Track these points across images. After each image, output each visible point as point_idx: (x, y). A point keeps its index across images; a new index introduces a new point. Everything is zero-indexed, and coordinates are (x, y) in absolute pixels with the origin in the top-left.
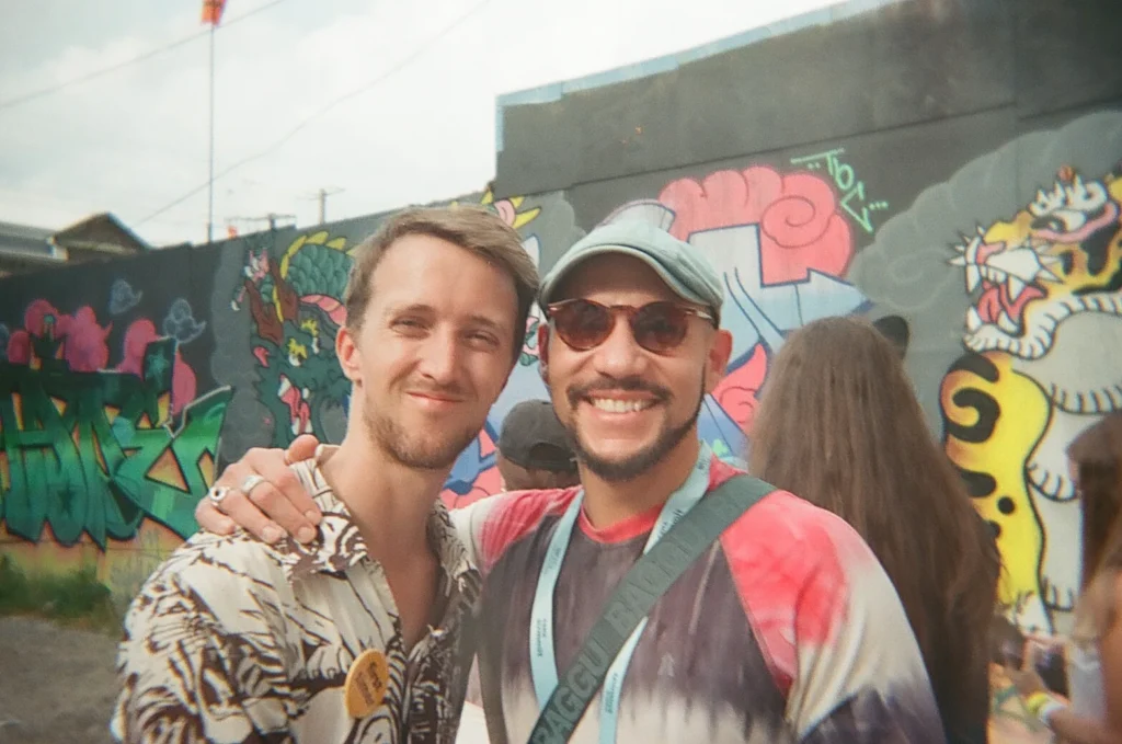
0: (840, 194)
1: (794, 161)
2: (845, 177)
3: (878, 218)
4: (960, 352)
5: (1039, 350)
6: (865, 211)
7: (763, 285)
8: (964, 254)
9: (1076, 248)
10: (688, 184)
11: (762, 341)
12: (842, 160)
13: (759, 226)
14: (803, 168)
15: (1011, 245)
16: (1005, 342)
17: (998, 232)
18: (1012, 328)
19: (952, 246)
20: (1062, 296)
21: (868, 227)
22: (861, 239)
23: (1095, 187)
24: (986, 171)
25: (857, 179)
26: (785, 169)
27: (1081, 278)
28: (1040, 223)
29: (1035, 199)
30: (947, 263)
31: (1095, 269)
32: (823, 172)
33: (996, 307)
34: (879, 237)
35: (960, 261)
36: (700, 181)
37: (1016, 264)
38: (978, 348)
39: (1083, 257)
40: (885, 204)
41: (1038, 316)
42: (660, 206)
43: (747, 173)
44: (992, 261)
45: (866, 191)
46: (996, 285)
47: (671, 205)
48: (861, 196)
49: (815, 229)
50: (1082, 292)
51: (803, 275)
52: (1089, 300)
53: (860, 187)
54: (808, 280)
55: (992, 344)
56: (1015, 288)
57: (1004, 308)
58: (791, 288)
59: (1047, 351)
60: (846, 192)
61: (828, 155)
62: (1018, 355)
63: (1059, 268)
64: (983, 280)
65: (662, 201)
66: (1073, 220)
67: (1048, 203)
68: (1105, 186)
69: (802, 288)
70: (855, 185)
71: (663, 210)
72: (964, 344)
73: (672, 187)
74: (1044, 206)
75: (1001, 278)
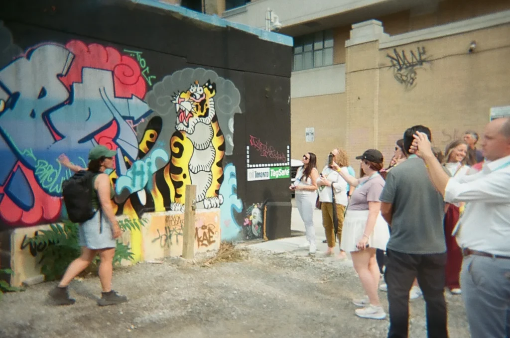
0: (142, 69)
1: (125, 50)
2: (143, 62)
3: (153, 81)
4: (175, 131)
5: (192, 132)
6: (149, 77)
7: (115, 97)
8: (175, 100)
9: (198, 104)
10: (80, 44)
11: (115, 119)
12: (142, 56)
13: (113, 73)
14: (127, 54)
15: (186, 100)
16: (185, 128)
17: (183, 95)
18: (186, 125)
19: (173, 97)
20: (196, 116)
21: (151, 84)
22: (149, 88)
23: (201, 88)
24: (179, 74)
25: (147, 66)
26: (122, 54)
27: (199, 113)
28: (192, 95)
29: (190, 88)
30: (171, 101)
31: (202, 111)
32: (135, 58)
33: (183, 118)
34: (154, 88)
35: (174, 102)
36: (87, 45)
37: (187, 106)
38: (179, 130)
39: (200, 107)
40: (155, 77)
41: (192, 121)
42: (67, 49)
43: (107, 48)
44: (182, 104)
45: (150, 70)
46: (183, 111)
47: (72, 50)
48: (148, 72)
49: (132, 80)
50: (200, 116)
51: (130, 97)
52: (201, 118)
53: (148, 68)
54: (131, 98)
55: (182, 129)
56: (187, 113)
57: (185, 119)
58: (125, 100)
59: (193, 132)
60: (144, 69)
61: (138, 53)
62: (187, 132)
63: (195, 109)
64: (180, 109)
65: (67, 46)
66: (198, 97)
67: (193, 89)
68: (203, 88)
69: (129, 100)
70: (146, 68)
71: (68, 52)
72: (176, 128)
73: (72, 42)
74: (192, 90)
75: (184, 109)
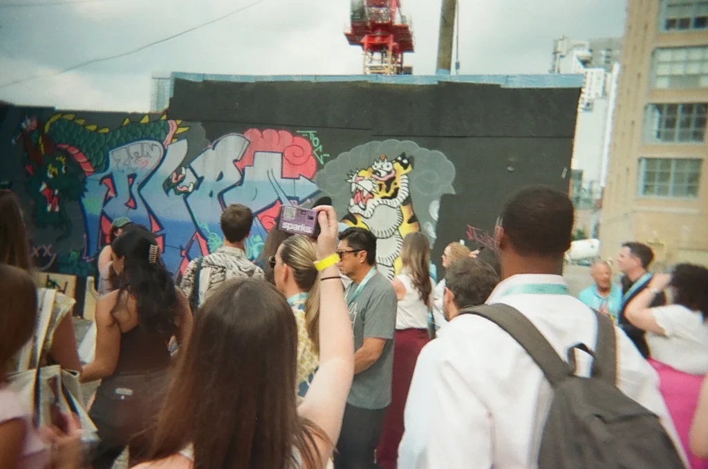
0: (314, 148)
1: (298, 132)
2: (316, 142)
3: (326, 160)
4: (347, 213)
5: (369, 216)
6: (321, 156)
7: (282, 178)
8: (351, 178)
9: (383, 183)
10: (256, 131)
11: (279, 199)
12: (316, 135)
13: (283, 154)
14: (300, 135)
15: (366, 178)
16: (361, 211)
17: (363, 173)
18: (363, 207)
19: (348, 175)
20: (377, 198)
21: (322, 163)
22: (319, 167)
23: (390, 164)
24: (360, 151)
25: (320, 143)
26: (294, 134)
27: (384, 194)
28: (375, 172)
29: (373, 164)
30: (346, 180)
31: (387, 191)
32: (308, 138)
33: (359, 199)
34: (325, 167)
35: (350, 181)
36: (261, 131)
37: (367, 185)
38: (352, 212)
39: (384, 186)
40: (328, 155)
41: (371, 203)
42: (244, 137)
43: (280, 132)
44: (360, 183)
45: (323, 149)
46: (360, 191)
47: (248, 138)
48: (321, 151)
49: (303, 160)
50: (384, 198)
51: (297, 176)
52: (384, 200)
53: (321, 147)
54: (298, 179)
55: (356, 212)
56: (365, 193)
57: (361, 200)
58: (292, 180)
59: (372, 215)
60: (316, 148)
61: (310, 132)
62: (362, 216)
63: (378, 189)
64: (357, 188)
65: (245, 135)
66: (383, 173)
67: (377, 166)
68: (393, 164)
69: (296, 181)
70: (319, 146)
71: (244, 139)
72: (348, 210)
73: (250, 131)
74: (376, 167)
75: (361, 189)
